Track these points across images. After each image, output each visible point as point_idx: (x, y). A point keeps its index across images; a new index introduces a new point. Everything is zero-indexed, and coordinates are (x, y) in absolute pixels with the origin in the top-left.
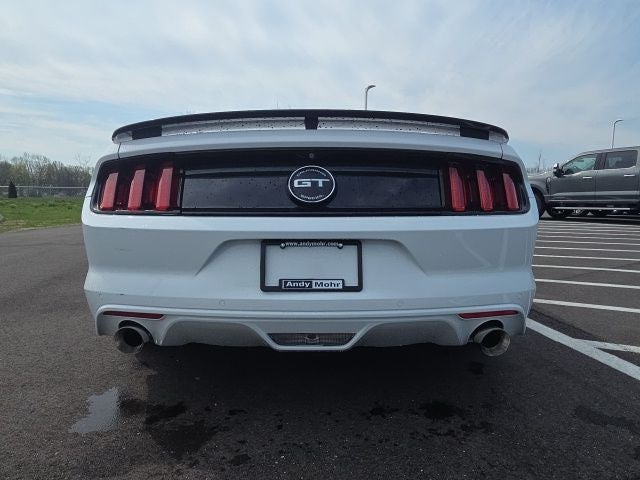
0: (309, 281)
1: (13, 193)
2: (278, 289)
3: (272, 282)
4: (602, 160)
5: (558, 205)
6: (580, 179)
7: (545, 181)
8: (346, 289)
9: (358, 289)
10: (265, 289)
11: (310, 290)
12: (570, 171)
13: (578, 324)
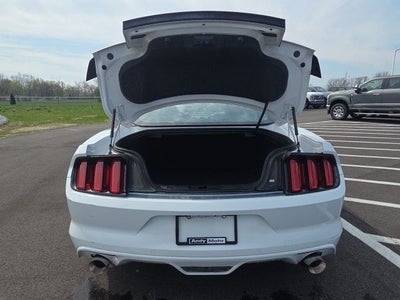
0: (205, 239)
1: (13, 101)
2: (186, 244)
3: (183, 239)
4: (386, 83)
5: (357, 111)
6: (371, 95)
7: (349, 96)
8: (227, 243)
9: (235, 242)
10: (178, 243)
11: (206, 244)
12: (365, 90)
13: (368, 220)
